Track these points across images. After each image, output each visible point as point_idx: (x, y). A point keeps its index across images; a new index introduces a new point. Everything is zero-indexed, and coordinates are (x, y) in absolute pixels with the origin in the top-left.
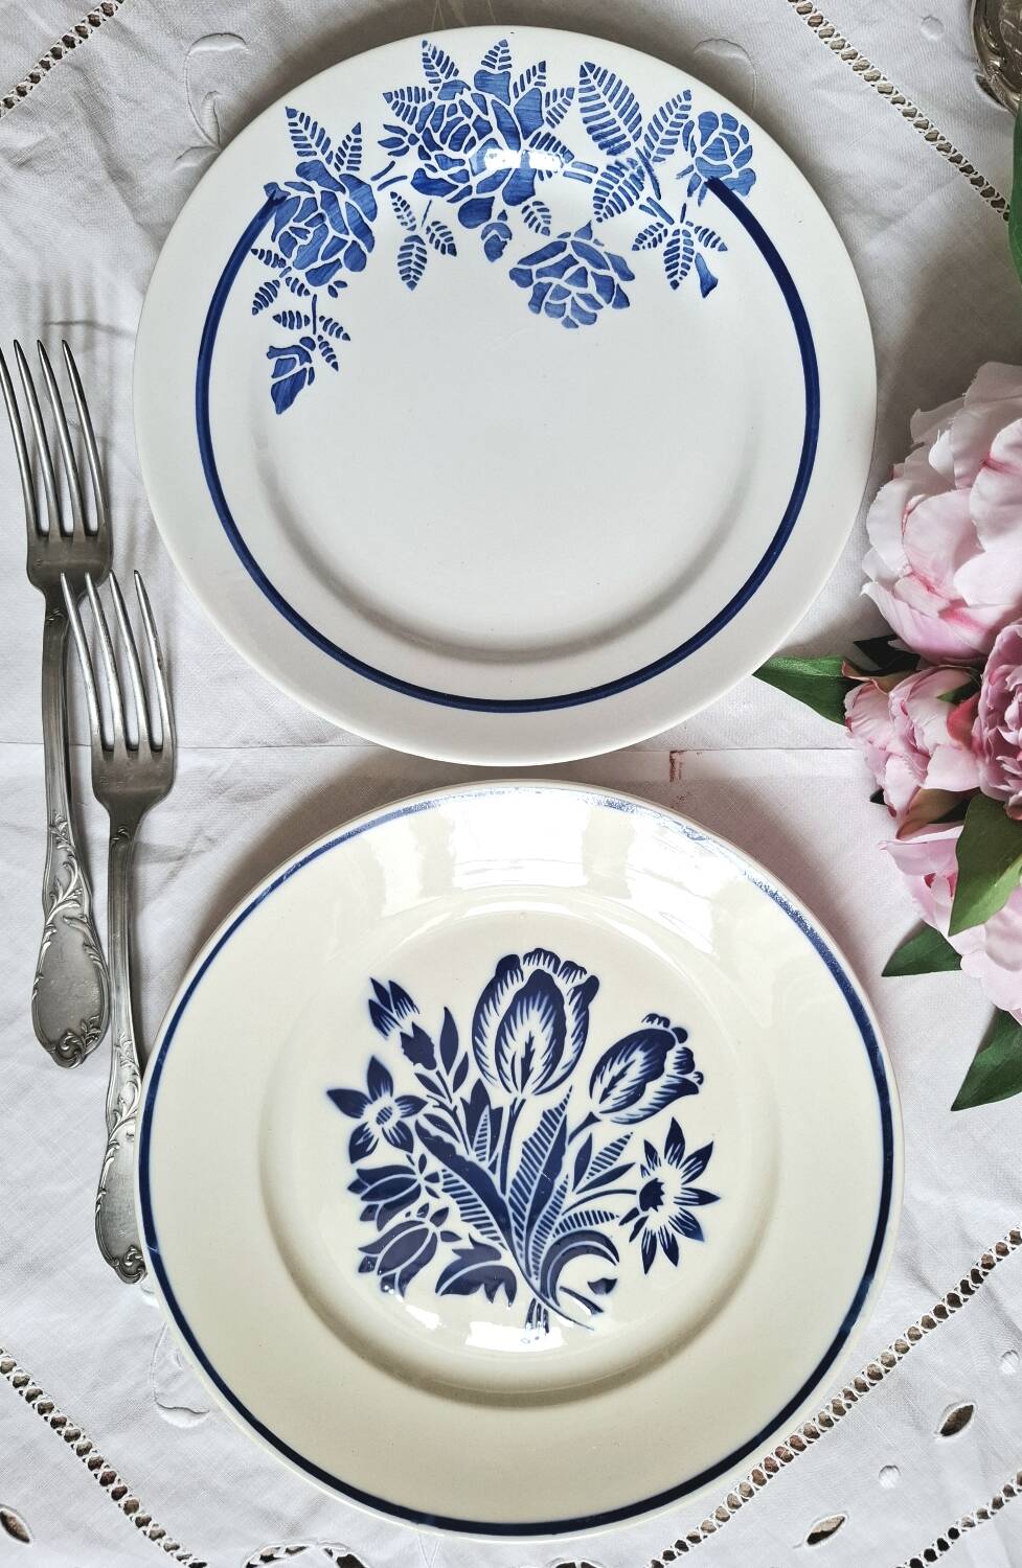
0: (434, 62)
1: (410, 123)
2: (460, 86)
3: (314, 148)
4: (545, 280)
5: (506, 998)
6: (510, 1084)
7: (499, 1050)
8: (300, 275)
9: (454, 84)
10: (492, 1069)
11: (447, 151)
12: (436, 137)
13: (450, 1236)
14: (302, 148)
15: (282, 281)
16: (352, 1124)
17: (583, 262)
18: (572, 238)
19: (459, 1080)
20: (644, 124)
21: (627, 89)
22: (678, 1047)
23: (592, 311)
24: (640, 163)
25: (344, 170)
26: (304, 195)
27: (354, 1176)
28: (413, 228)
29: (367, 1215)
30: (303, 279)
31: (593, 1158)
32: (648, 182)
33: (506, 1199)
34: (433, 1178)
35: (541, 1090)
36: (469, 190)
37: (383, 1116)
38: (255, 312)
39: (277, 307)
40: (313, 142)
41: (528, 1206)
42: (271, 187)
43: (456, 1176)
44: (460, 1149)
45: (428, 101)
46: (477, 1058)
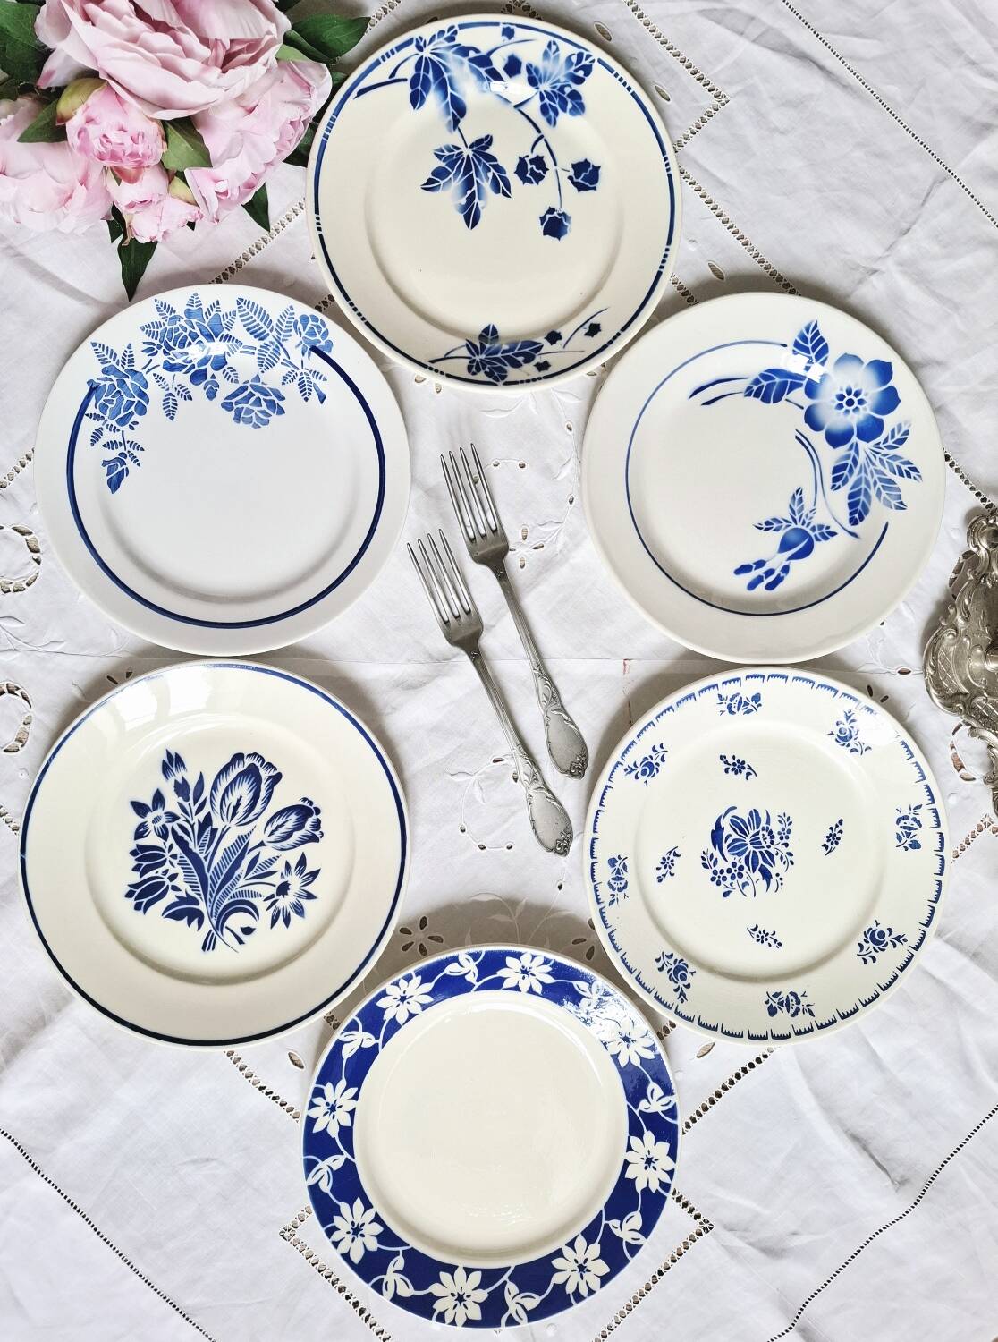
0: (162, 308)
1: (156, 339)
2: (177, 318)
3: (109, 359)
4: (240, 406)
5: (233, 773)
6: (225, 817)
7: (223, 799)
8: (111, 422)
9: (175, 317)
10: (217, 808)
11: (178, 350)
12: (171, 344)
13: (175, 888)
14: (103, 361)
15: (104, 427)
16: (140, 820)
17: (258, 394)
18: (250, 383)
19: (198, 811)
20: (274, 324)
21: (262, 308)
22: (314, 817)
23: (266, 418)
24: (276, 343)
25: (126, 367)
26: (108, 383)
27: (134, 847)
28: (168, 389)
29: (136, 869)
30: (115, 424)
31: (258, 864)
32: (281, 351)
33: (209, 875)
34: (174, 856)
35: (240, 824)
36: (193, 367)
37: (156, 820)
38: (92, 445)
39: (103, 440)
40: (108, 356)
41: (219, 882)
42: (90, 382)
43: (186, 858)
44: (191, 845)
45: (163, 327)
46: (211, 801)
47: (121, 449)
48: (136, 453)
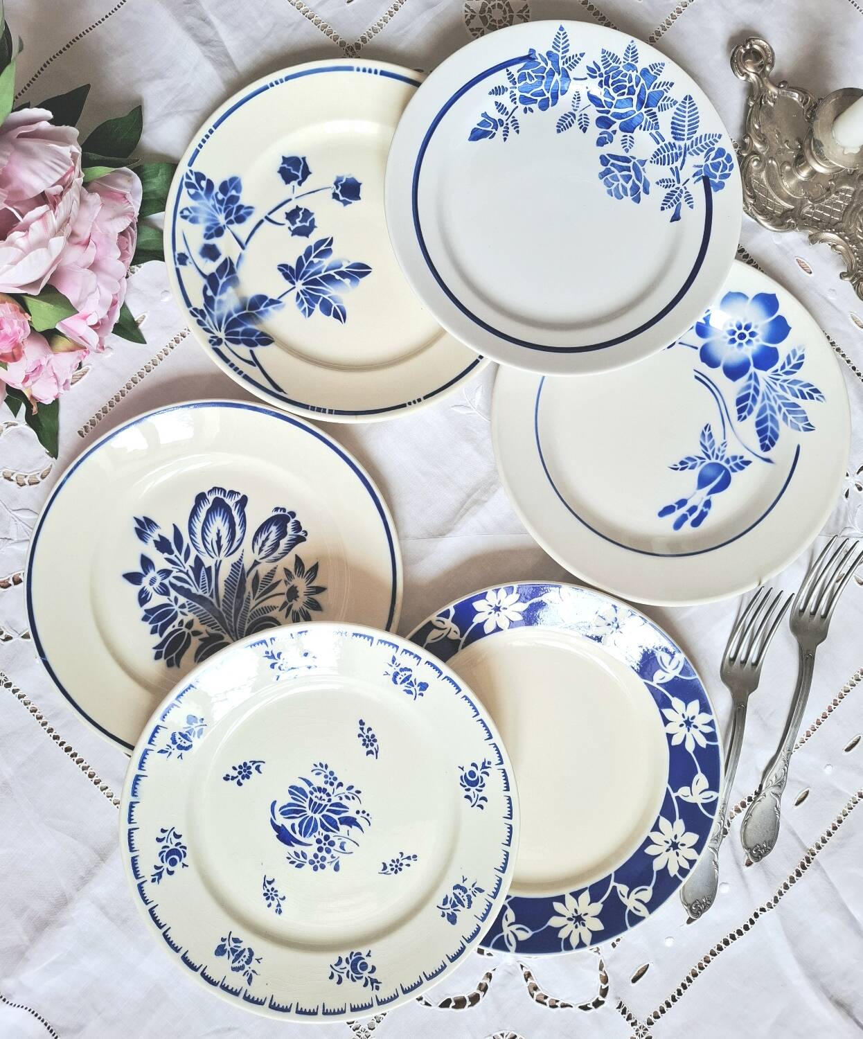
0: (631, 51)
1: (605, 68)
2: (633, 68)
3: (560, 49)
4: (613, 169)
8: (518, 94)
9: (632, 66)
11: (611, 90)
12: (611, 81)
14: (556, 46)
15: (509, 90)
17: (632, 173)
18: (635, 161)
20: (695, 136)
21: (698, 117)
23: (622, 194)
24: (683, 150)
25: (565, 66)
26: (543, 64)
28: (575, 110)
30: (518, 96)
32: (680, 160)
36: (608, 112)
38: (490, 93)
39: (500, 99)
40: (562, 46)
42: (532, 51)
45: (618, 65)
47: (504, 118)
48: (511, 129)
